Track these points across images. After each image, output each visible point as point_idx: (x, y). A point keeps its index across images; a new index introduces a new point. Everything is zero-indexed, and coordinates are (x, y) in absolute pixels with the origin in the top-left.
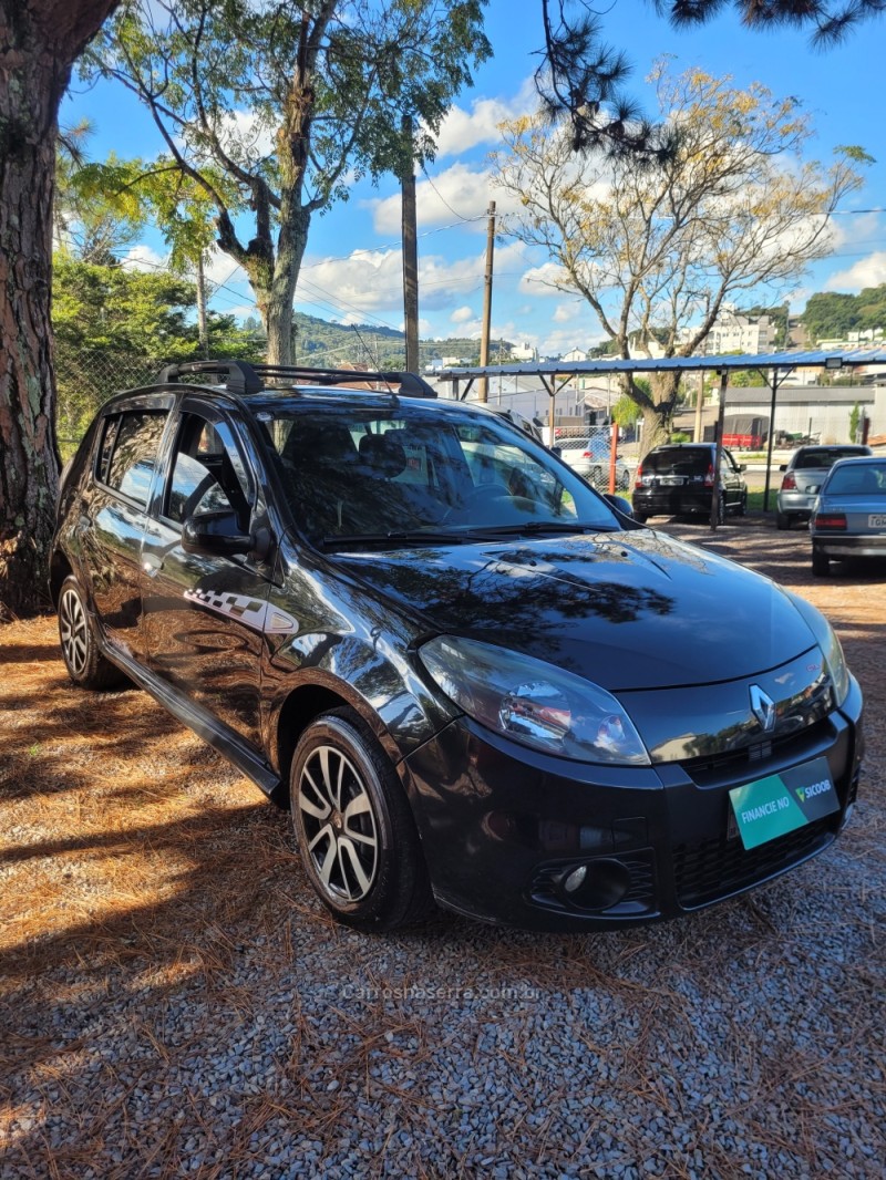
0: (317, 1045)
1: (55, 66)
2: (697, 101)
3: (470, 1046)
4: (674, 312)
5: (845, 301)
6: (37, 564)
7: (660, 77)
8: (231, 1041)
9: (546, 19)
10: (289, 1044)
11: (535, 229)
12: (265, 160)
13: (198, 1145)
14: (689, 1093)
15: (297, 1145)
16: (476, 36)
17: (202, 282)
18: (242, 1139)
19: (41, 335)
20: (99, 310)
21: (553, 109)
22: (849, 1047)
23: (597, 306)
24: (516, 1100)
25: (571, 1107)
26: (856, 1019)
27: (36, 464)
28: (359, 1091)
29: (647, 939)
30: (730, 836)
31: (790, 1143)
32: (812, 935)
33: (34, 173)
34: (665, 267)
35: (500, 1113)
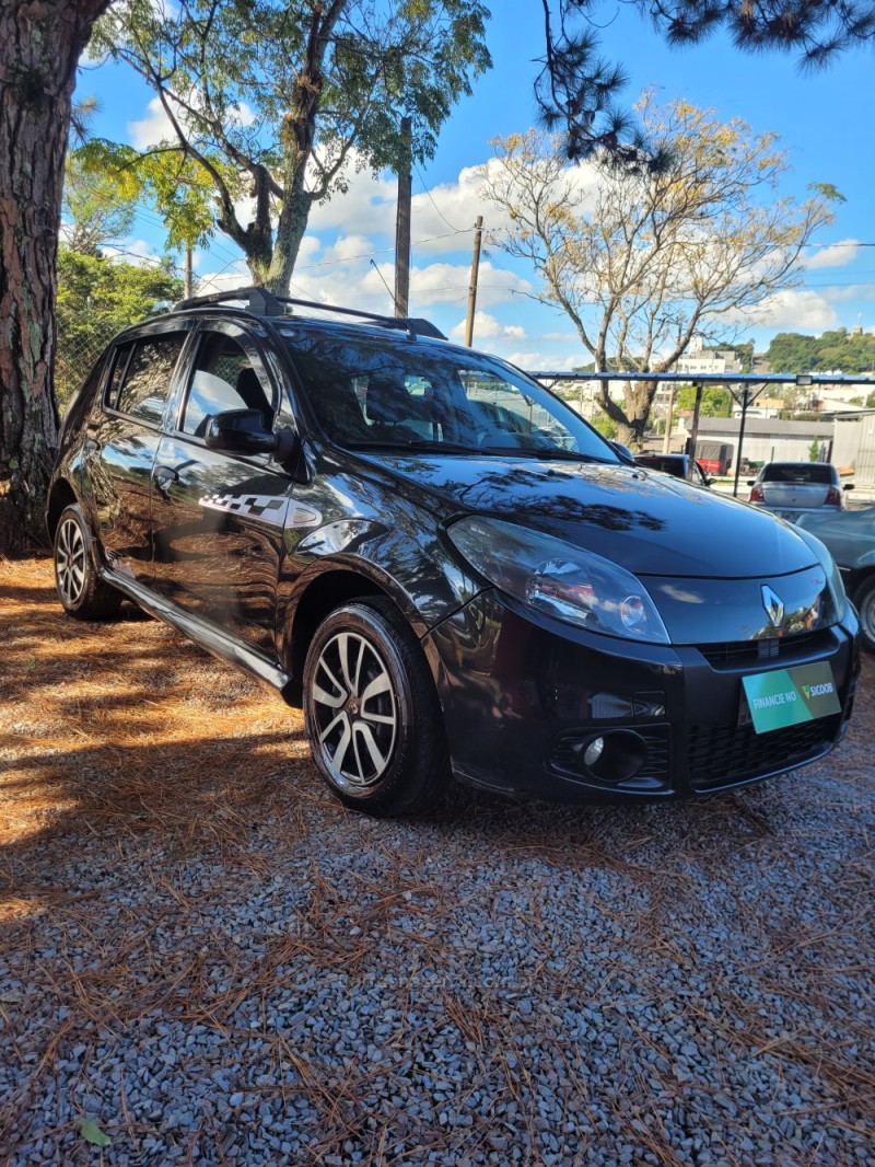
0: (336, 899)
1: (77, 23)
2: (681, 130)
3: (488, 907)
4: (650, 332)
5: (805, 342)
6: (29, 508)
7: (647, 107)
8: (250, 896)
9: (548, 29)
10: (309, 898)
11: (521, 242)
12: (265, 152)
13: (223, 973)
14: (702, 952)
15: (324, 977)
16: (478, 47)
17: (190, 277)
18: (268, 970)
19: (46, 283)
20: (86, 299)
21: (550, 117)
22: (851, 925)
23: (577, 320)
24: (535, 950)
25: (589, 958)
26: (856, 903)
27: (33, 409)
28: (380, 937)
29: (651, 834)
30: (740, 723)
31: (803, 995)
32: (809, 838)
33: (50, 123)
34: (643, 287)
35: (520, 960)
